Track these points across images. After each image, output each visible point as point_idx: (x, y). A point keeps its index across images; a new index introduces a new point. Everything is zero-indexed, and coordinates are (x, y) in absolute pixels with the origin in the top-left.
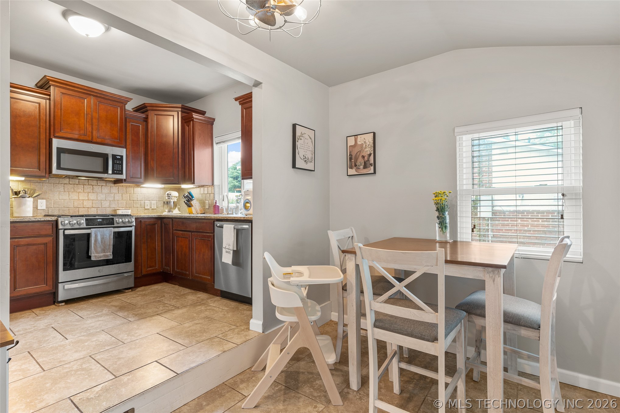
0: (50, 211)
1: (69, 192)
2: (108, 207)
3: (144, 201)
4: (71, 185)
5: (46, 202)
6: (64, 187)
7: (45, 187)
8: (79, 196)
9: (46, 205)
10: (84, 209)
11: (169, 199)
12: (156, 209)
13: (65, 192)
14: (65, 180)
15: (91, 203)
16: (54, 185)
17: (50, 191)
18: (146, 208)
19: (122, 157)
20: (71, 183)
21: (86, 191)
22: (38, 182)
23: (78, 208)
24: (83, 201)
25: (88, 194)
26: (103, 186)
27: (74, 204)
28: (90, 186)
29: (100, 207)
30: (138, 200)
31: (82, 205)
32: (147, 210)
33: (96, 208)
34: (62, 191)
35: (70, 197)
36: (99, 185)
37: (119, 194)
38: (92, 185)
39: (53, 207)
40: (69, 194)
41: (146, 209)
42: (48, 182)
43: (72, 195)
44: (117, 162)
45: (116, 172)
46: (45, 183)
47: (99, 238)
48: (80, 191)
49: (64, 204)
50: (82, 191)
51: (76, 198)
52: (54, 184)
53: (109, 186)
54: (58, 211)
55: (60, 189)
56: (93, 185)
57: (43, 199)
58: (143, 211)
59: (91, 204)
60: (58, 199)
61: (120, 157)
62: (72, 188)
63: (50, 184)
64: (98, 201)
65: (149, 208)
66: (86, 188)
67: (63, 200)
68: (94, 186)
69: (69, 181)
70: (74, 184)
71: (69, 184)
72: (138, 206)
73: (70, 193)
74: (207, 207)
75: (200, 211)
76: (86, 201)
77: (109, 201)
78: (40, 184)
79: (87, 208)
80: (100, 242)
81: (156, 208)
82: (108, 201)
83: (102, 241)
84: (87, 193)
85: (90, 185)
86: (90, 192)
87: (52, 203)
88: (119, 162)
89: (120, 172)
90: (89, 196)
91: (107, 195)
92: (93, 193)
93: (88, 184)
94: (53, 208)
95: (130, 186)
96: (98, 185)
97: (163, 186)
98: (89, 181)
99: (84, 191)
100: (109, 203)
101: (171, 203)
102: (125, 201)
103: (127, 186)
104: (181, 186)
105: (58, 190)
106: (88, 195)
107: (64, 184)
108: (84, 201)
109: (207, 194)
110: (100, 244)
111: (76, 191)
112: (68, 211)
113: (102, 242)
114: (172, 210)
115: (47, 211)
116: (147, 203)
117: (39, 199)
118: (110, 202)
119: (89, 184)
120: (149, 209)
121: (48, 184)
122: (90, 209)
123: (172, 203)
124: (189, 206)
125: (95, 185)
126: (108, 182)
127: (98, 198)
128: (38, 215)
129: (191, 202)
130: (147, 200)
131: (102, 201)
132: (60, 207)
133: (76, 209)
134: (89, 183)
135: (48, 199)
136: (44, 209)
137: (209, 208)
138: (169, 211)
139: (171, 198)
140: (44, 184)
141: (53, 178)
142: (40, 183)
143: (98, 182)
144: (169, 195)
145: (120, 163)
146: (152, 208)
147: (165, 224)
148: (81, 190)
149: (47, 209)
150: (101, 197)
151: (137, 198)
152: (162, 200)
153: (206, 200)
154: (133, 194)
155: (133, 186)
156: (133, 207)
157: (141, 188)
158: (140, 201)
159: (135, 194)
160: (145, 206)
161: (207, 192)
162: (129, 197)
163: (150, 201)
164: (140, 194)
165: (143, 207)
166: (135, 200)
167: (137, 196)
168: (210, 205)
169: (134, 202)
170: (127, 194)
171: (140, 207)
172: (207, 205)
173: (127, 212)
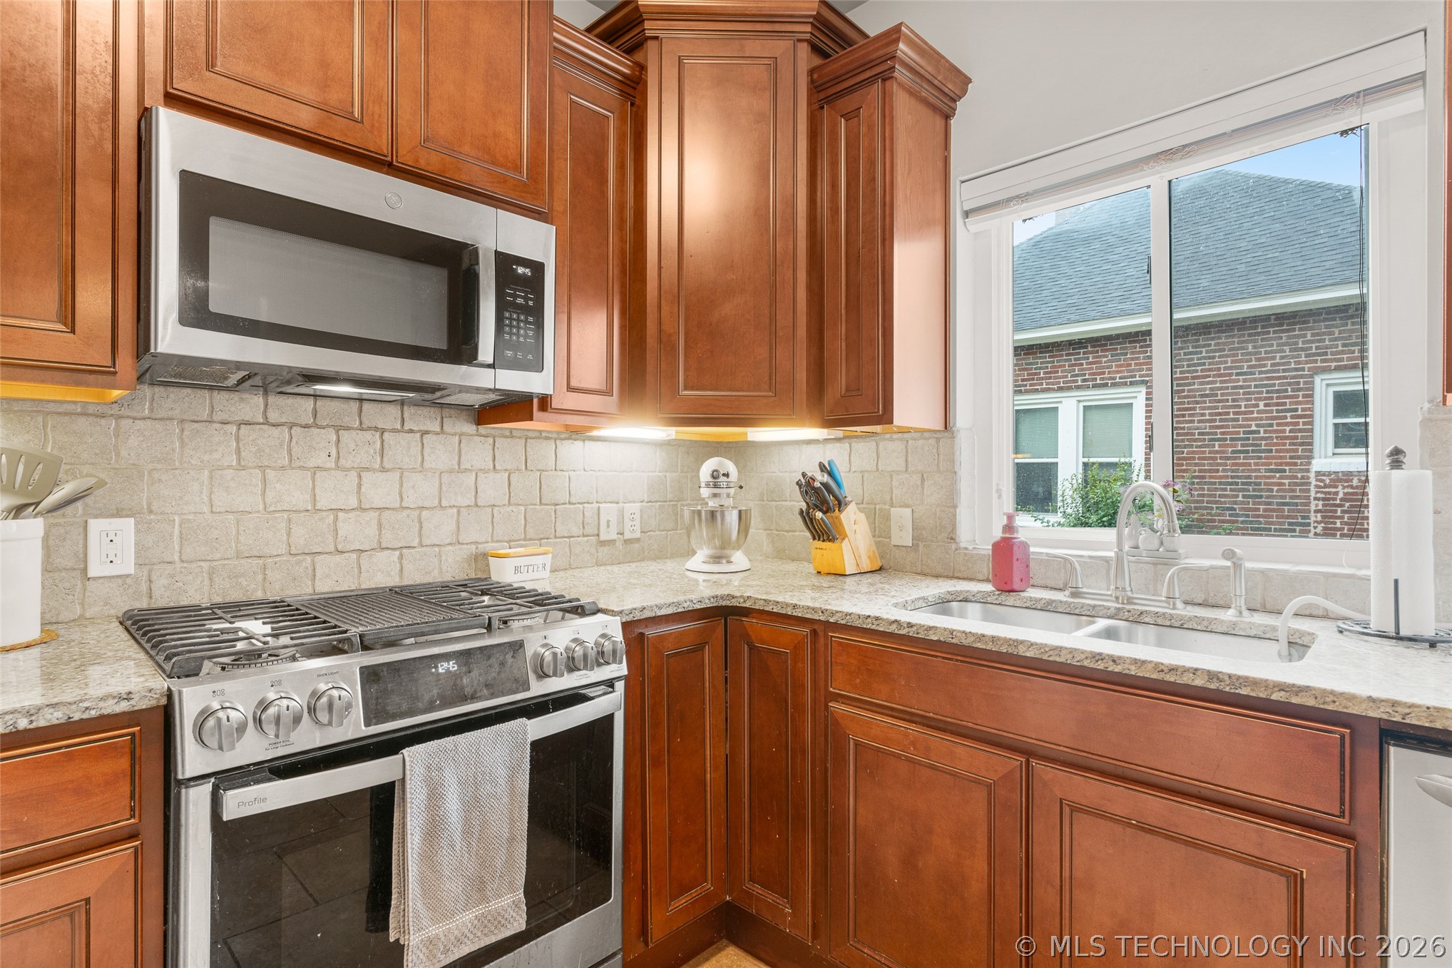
0: (160, 583)
1: (263, 468)
2: (448, 541)
3: (595, 505)
4: (275, 432)
5: (138, 531)
6: (238, 440)
7: (133, 441)
8: (314, 488)
9: (137, 557)
10: (338, 558)
11: (715, 495)
12: (638, 540)
13: (241, 467)
14: (242, 400)
15: (374, 523)
16: (182, 430)
17: (159, 466)
18: (603, 538)
19: (538, 268)
20: (273, 416)
21: (349, 464)
22: (91, 410)
23: (309, 558)
24: (336, 518)
25: (360, 477)
26: (427, 432)
27: (289, 535)
28: (368, 435)
29: (415, 543)
30: (573, 500)
31: (331, 539)
32: (606, 549)
33: (397, 553)
34: (230, 467)
35: (270, 495)
36: (411, 431)
37: (498, 476)
38: (376, 429)
39: (176, 558)
40: (264, 481)
41: (603, 543)
42: (151, 410)
43: (278, 486)
44: (515, 296)
45: (509, 353)
46: (135, 419)
47: (453, 806)
48: (319, 462)
49: (238, 541)
50: (328, 465)
51: (299, 499)
52: (187, 426)
53: (454, 434)
54: (207, 582)
55: (216, 456)
56: (383, 431)
57: (118, 513)
58: (593, 550)
59: (372, 531)
60: (206, 509)
61: (528, 271)
62: (281, 445)
63: (158, 425)
64: (406, 513)
65: (613, 536)
66: (352, 446)
67: (231, 517)
68: (386, 435)
69: (266, 406)
70: (292, 426)
71: (266, 422)
72: (576, 530)
73: (271, 474)
74: (903, 536)
75: (869, 557)
76: (351, 515)
77: (455, 510)
78: (103, 421)
79: (354, 556)
80: (457, 838)
81: (638, 535)
82: (450, 511)
83: (467, 821)
84: (354, 474)
85: (369, 429)
86: (367, 469)
87: (171, 535)
88: (526, 298)
89: (530, 357)
90: (363, 489)
91: (445, 478)
92: (383, 470)
93: (361, 423)
94: (179, 565)
95: (540, 432)
96: (406, 428)
97: (671, 432)
98: (366, 406)
99: (342, 462)
100: (454, 523)
101: (728, 518)
102: (522, 508)
103: (530, 434)
104: (746, 434)
105: (206, 458)
106: (359, 486)
107: (240, 424)
108: (341, 514)
109: (898, 472)
110: (458, 848)
111: (298, 463)
112: (260, 577)
113: (467, 832)
114: (727, 552)
115: (144, 587)
116: (610, 513)
117: (96, 517)
118: (459, 511)
119: (366, 423)
120: (612, 542)
121: (149, 423)
122: (371, 556)
123: (732, 518)
124: (822, 533)
125: (394, 431)
126: (453, 412)
127: (405, 497)
128: (88, 615)
129: (838, 518)
130: (609, 499)
131: (425, 513)
132: (218, 556)
133: (299, 563)
134: (364, 419)
135: (151, 512)
136: (128, 576)
137: (915, 547)
138: (717, 559)
139: (725, 491)
140: (124, 422)
141: (176, 390)
142: (103, 416)
143: (406, 415)
144: (722, 479)
145: (531, 303)
146: (628, 535)
147: (752, 648)
148: (324, 455)
149: (145, 570)
150: (422, 489)
151: (568, 493)
152: (661, 499)
153: (892, 505)
154: (554, 473)
155: (554, 435)
156: (556, 537)
157: (584, 441)
158: (581, 506)
159: (560, 473)
160: (599, 529)
161: (904, 464)
162: (538, 488)
163: (618, 503)
164: (582, 472)
165: (593, 536)
166: (563, 504)
167: (567, 484)
168: (924, 529)
169: (555, 511)
170: (530, 473)
171: (581, 534)
172: (901, 530)
173: (536, 567)
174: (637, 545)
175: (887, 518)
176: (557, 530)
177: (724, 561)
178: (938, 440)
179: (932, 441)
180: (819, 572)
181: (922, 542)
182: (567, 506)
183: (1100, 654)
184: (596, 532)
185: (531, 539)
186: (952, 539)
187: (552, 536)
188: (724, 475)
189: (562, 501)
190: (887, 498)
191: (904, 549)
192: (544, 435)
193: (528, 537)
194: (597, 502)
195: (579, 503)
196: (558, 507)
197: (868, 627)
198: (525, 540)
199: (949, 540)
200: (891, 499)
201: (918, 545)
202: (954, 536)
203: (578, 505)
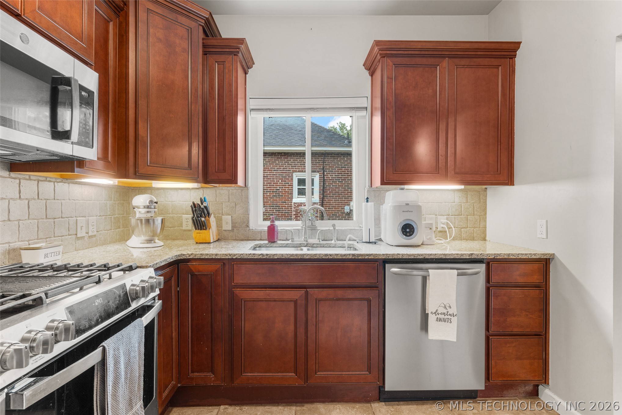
3: (75, 218)
12: (95, 236)
18: (79, 236)
19: (90, 93)
30: (63, 216)
32: (80, 242)
37: (22, 202)
41: (78, 239)
47: (122, 365)
58: (73, 243)
61: (87, 95)
65: (84, 234)
72: (65, 232)
74: (227, 226)
75: (216, 235)
80: (123, 382)
81: (95, 233)
89: (87, 140)
95: (46, 178)
102: (36, 221)
103: (41, 179)
109: (225, 202)
113: (126, 377)
116: (82, 222)
120: (83, 238)
129: (208, 220)
130: (81, 215)
146: (90, 234)
151: (61, 212)
152: (105, 215)
153: (223, 215)
154: (53, 201)
155: (54, 180)
156: (54, 237)
157: (69, 183)
158: (67, 219)
159: (56, 201)
160: (77, 231)
161: (228, 199)
162: (45, 209)
163: (85, 217)
164: (68, 201)
165: (74, 235)
166: (58, 218)
167: (60, 207)
168: (236, 223)
169: (54, 222)
170: (40, 201)
171: (68, 234)
172: (227, 224)
173: (55, 253)
174: (94, 239)
175: (221, 220)
176: (55, 233)
177: (153, 242)
178: (242, 190)
179: (240, 191)
180: (197, 243)
181: (236, 228)
182: (60, 219)
183: (327, 254)
184: (75, 233)
185: (41, 239)
186: (247, 226)
187: (53, 236)
188: (155, 203)
189: (58, 217)
190: (221, 212)
191: (228, 231)
192: (48, 179)
193: (40, 237)
194: (75, 217)
195: (66, 217)
196: (55, 220)
197: (250, 258)
198: (38, 239)
199: (246, 227)
200: (222, 212)
201: (234, 229)
202: (248, 225)
203: (66, 219)
